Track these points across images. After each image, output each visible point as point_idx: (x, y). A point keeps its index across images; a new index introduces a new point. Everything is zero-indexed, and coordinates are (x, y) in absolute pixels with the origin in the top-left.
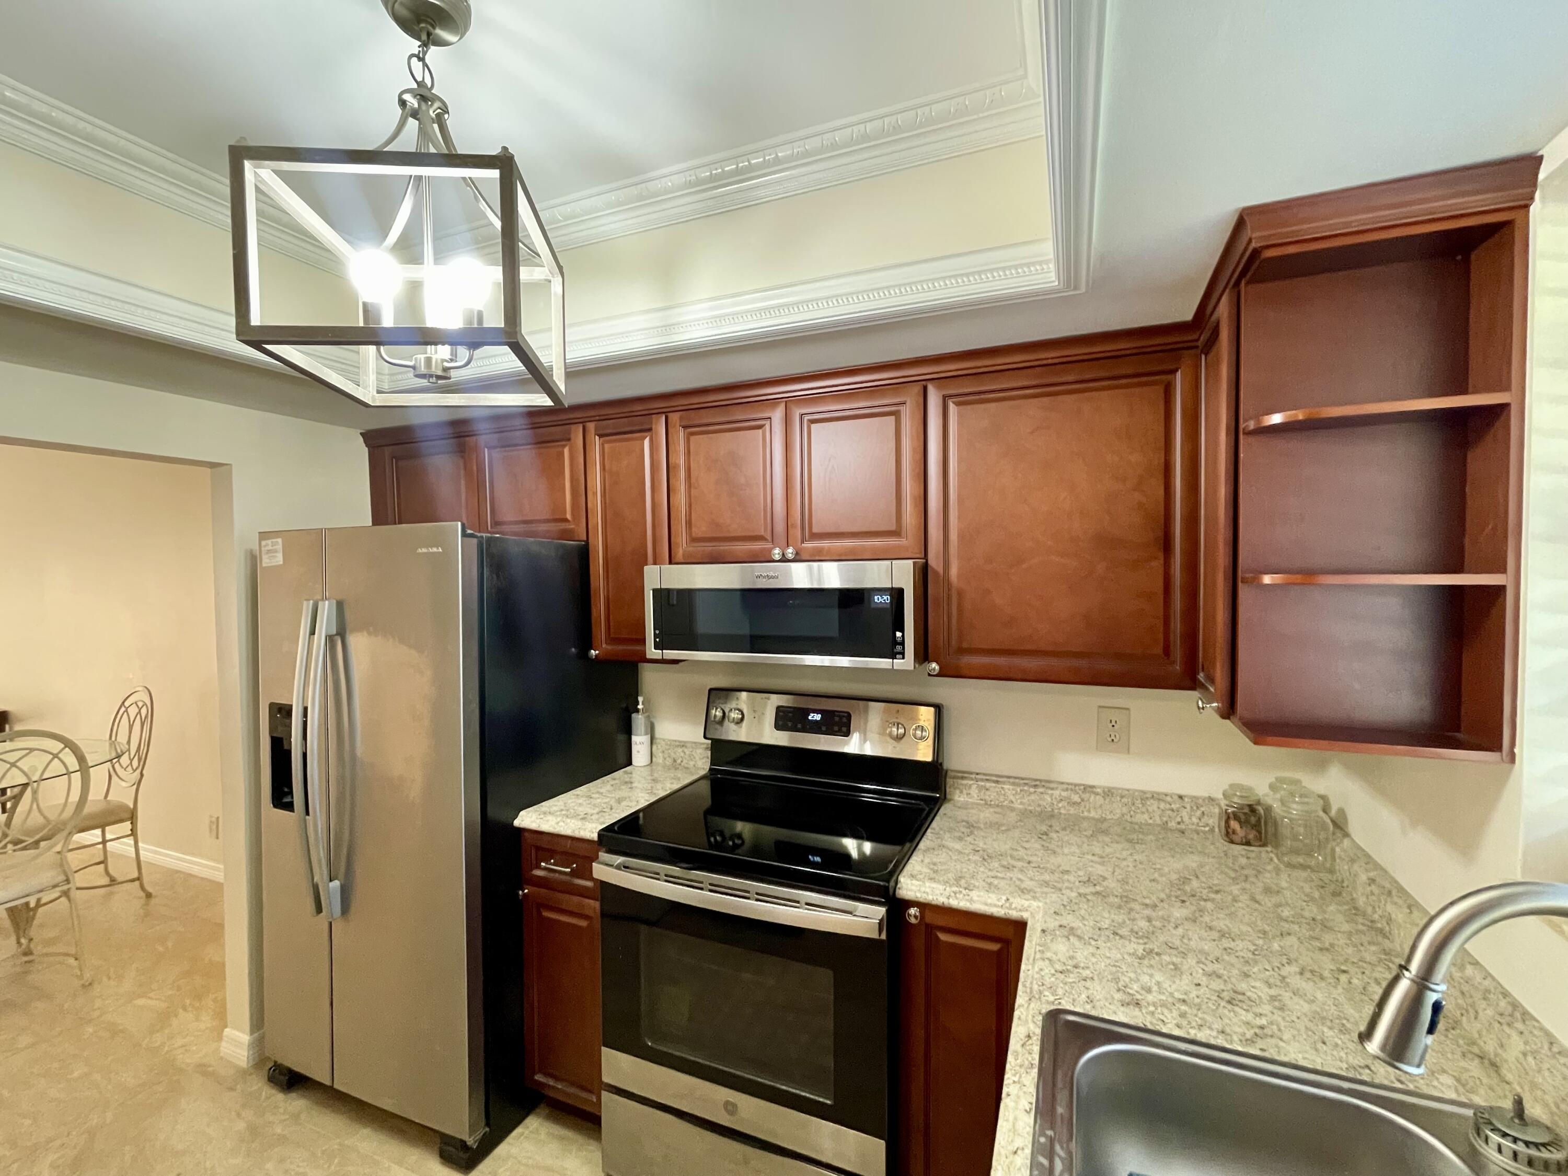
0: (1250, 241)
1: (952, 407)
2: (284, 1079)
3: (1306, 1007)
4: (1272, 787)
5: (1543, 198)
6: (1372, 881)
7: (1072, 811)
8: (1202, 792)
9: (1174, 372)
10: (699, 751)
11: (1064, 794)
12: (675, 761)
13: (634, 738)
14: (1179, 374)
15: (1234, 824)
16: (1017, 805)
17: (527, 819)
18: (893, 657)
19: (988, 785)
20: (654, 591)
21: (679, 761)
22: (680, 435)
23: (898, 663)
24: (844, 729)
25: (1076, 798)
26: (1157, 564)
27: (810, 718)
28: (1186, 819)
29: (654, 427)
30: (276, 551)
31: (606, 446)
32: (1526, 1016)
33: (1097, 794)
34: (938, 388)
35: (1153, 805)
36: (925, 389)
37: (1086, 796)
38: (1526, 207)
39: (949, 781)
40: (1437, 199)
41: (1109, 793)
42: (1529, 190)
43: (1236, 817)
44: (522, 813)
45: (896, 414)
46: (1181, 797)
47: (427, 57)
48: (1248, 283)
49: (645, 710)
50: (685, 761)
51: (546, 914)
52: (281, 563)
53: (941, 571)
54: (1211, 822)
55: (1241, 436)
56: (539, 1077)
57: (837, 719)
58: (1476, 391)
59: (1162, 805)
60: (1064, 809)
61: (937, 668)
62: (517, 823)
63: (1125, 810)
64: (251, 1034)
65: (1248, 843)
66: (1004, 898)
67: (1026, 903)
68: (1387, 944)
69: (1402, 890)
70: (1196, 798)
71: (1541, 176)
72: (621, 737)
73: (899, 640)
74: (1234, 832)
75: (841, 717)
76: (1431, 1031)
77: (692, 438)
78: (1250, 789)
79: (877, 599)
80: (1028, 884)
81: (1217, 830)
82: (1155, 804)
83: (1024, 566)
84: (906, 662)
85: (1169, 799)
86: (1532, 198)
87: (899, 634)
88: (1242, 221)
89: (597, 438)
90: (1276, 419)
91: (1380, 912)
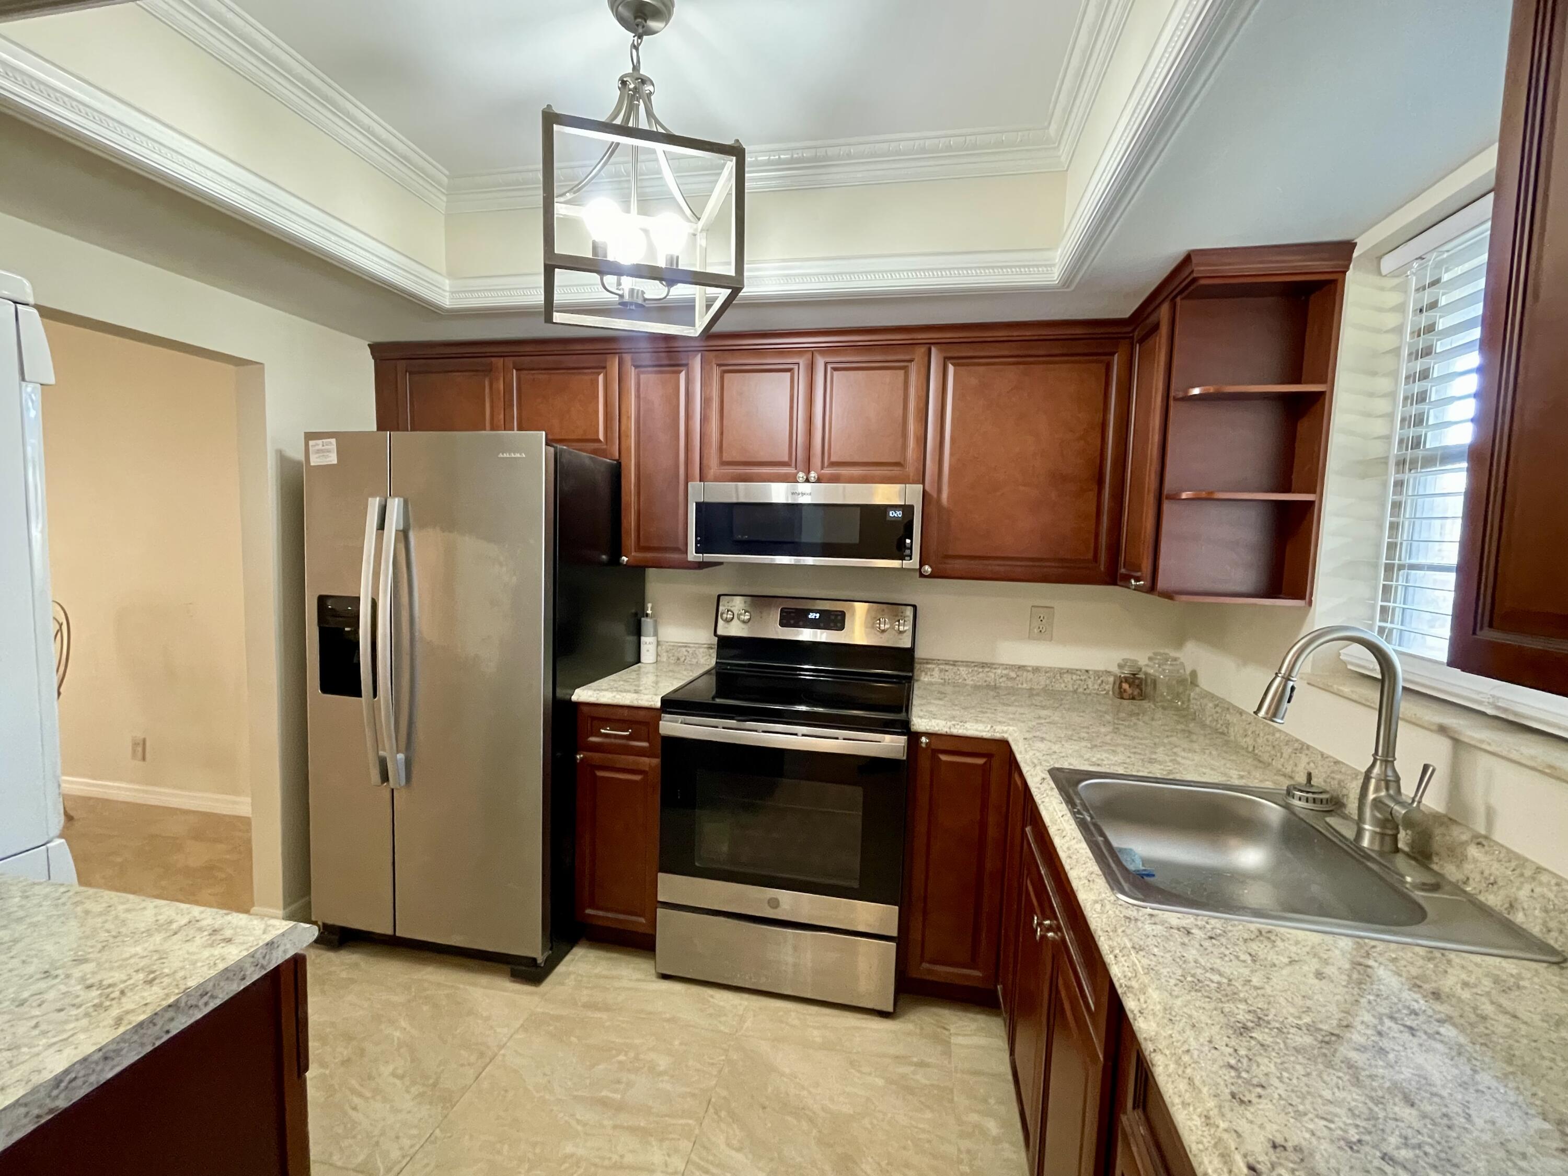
0: (1192, 271)
1: (951, 369)
2: (335, 938)
3: (1191, 763)
4: (1150, 659)
5: (1354, 268)
6: (1216, 706)
7: (1010, 684)
8: (1101, 668)
9: (1113, 354)
10: (701, 650)
11: (1005, 672)
12: (678, 659)
13: (643, 639)
14: (1116, 355)
15: (1125, 686)
16: (969, 682)
17: (582, 695)
18: (902, 558)
19: (947, 667)
20: (697, 504)
21: (682, 659)
22: (716, 372)
23: (906, 564)
24: (839, 625)
25: (1013, 675)
26: (1092, 495)
27: (810, 617)
28: (1090, 686)
29: (690, 362)
30: (329, 451)
31: (642, 376)
32: (1308, 747)
33: (1028, 671)
34: (940, 350)
35: (1067, 678)
36: (930, 351)
37: (1020, 673)
38: (1344, 273)
39: (917, 666)
40: (1300, 261)
41: (1036, 670)
42: (1346, 263)
43: (1126, 680)
44: (577, 691)
45: (905, 368)
46: (1087, 671)
47: (640, 48)
48: (1182, 299)
49: (653, 616)
50: (688, 659)
51: (600, 774)
52: (335, 462)
53: (935, 495)
54: (1107, 687)
55: (1172, 403)
56: (589, 911)
57: (833, 617)
58: (1306, 383)
59: (1074, 677)
60: (1003, 682)
61: (930, 570)
62: (574, 698)
63: (1048, 682)
64: (284, 909)
65: (1133, 698)
66: (989, 726)
67: (1005, 728)
68: (1226, 738)
69: (1235, 707)
70: (1098, 671)
71: (1355, 255)
72: (631, 639)
73: (908, 546)
74: (1125, 691)
75: (837, 616)
76: (1289, 702)
77: (727, 376)
78: (1135, 661)
79: (892, 514)
80: (1000, 719)
81: (1111, 693)
82: (1070, 676)
83: (998, 494)
84: (913, 563)
85: (1079, 672)
86: (1348, 268)
87: (908, 541)
88: (1188, 259)
89: (633, 368)
90: (1196, 391)
91: (1221, 722)
